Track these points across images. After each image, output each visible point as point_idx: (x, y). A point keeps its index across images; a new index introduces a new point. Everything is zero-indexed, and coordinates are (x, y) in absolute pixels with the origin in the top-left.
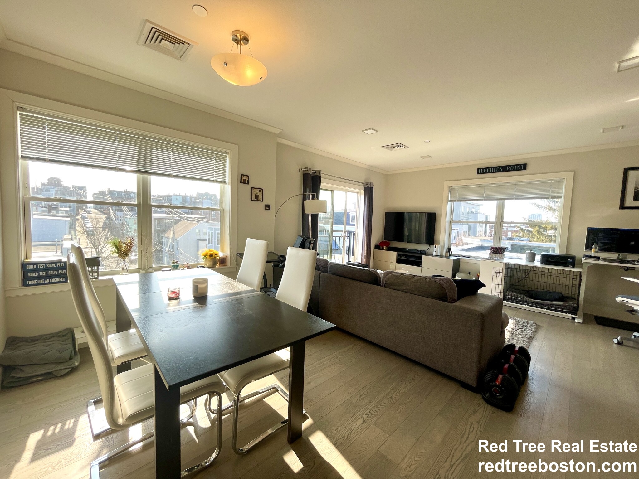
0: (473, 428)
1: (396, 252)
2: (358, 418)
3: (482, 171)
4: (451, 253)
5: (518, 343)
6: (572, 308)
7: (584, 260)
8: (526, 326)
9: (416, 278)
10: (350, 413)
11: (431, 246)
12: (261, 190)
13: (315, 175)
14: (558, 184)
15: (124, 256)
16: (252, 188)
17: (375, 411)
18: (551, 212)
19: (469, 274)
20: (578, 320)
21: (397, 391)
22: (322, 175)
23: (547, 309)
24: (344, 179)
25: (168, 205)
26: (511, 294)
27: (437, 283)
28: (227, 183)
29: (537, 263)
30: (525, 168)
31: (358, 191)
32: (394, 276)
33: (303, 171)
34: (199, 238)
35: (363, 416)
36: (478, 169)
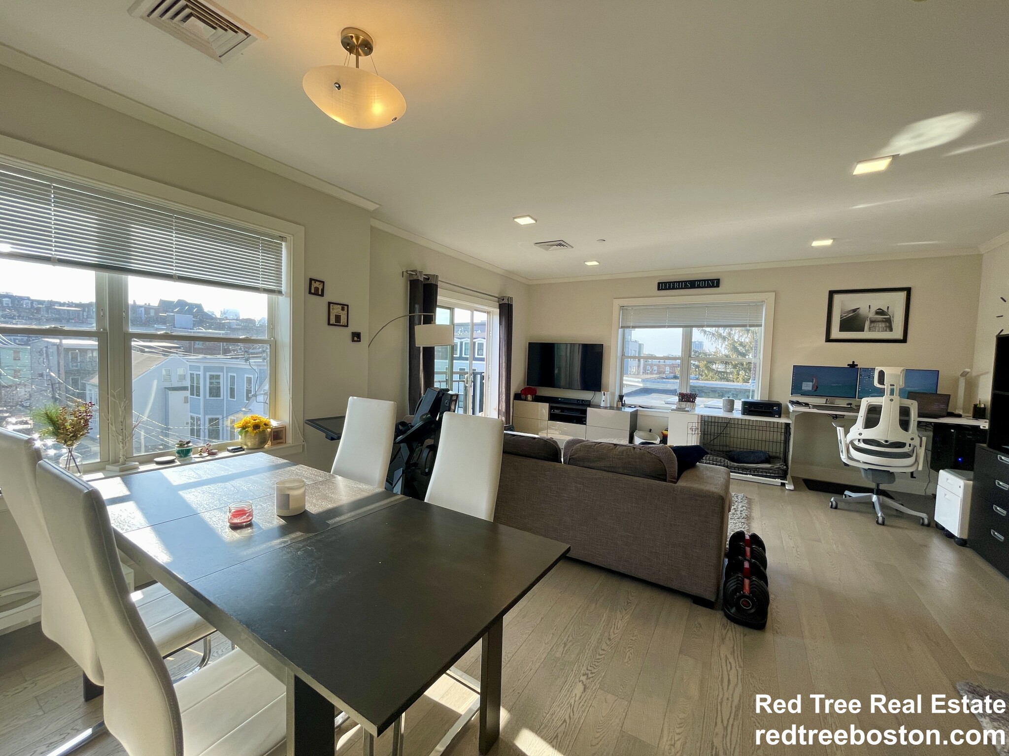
0: (730, 663)
1: (548, 404)
2: (574, 684)
3: (664, 286)
4: (625, 403)
5: (737, 527)
6: (781, 472)
7: (792, 408)
8: (736, 502)
9: (619, 449)
10: (559, 677)
11: (598, 393)
12: (345, 307)
13: (429, 282)
14: (758, 306)
15: (70, 440)
16: (329, 303)
17: (594, 666)
18: (720, 341)
19: (650, 432)
20: (789, 487)
21: (613, 626)
22: (439, 284)
23: (753, 475)
24: (471, 290)
25: (166, 333)
26: (709, 458)
27: (651, 454)
28: (283, 293)
29: (737, 414)
30: (718, 286)
31: (489, 309)
32: (586, 446)
33: (410, 276)
34: (168, 385)
35: (581, 679)
36: (659, 283)
